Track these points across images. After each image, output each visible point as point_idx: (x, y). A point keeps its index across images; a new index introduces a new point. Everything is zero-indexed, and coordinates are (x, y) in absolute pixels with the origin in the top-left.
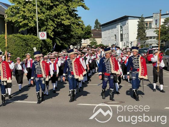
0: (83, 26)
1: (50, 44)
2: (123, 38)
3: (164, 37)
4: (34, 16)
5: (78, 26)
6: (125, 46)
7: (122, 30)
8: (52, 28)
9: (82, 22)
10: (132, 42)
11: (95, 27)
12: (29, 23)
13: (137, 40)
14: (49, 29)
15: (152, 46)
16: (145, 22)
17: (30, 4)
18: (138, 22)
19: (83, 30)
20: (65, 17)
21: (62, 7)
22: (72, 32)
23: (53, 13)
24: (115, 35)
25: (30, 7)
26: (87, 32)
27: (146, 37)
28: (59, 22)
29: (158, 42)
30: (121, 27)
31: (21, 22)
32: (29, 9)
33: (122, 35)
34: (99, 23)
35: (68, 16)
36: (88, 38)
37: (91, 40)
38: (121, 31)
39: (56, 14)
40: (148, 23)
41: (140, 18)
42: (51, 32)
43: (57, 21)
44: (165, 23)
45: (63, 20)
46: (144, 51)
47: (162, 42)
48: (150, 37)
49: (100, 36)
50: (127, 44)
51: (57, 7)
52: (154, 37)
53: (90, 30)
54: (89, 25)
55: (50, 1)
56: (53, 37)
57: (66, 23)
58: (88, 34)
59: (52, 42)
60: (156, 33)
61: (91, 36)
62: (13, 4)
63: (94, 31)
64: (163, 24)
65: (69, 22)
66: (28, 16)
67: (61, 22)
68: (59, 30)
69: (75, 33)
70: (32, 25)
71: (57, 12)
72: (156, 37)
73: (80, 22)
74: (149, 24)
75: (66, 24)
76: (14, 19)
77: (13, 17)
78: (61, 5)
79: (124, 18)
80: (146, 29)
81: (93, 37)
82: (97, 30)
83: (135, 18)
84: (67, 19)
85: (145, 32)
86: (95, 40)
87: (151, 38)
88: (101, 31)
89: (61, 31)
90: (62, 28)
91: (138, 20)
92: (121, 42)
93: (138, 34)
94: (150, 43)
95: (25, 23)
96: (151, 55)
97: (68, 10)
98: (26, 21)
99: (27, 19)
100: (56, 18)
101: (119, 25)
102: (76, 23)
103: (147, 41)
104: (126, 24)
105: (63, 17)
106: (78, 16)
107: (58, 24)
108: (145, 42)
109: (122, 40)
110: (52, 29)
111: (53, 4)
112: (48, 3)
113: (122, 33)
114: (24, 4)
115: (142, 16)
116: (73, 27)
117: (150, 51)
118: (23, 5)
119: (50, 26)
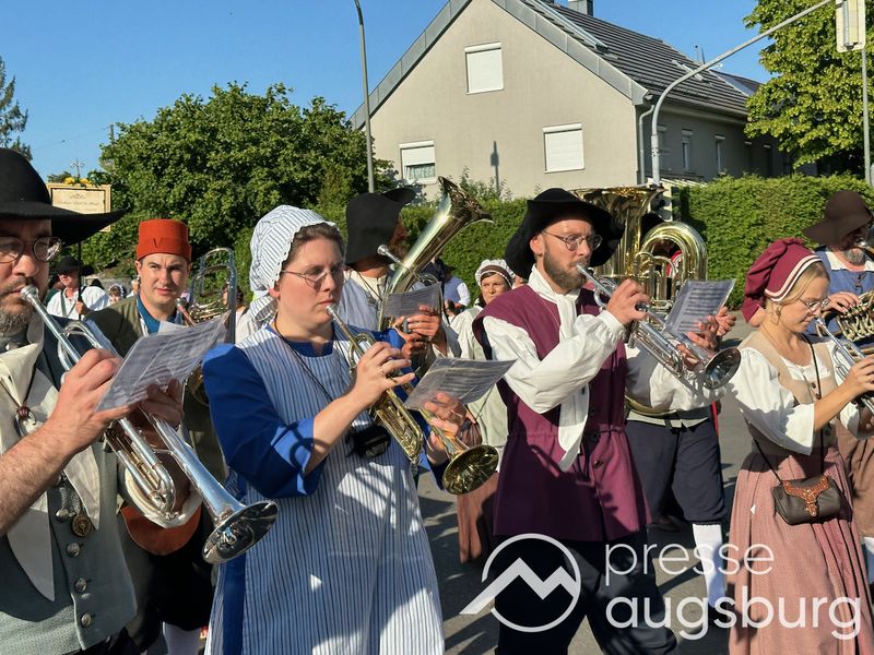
4: (851, 108)
12: (833, 134)
17: (838, 69)
25: (838, 80)
31: (802, 135)
32: (832, 87)
62: (776, 75)
66: (831, 113)
70: (843, 141)
76: (777, 127)
77: (776, 121)
95: (818, 139)
98: (820, 132)
99: (823, 122)
114: (817, 71)
118: (813, 75)
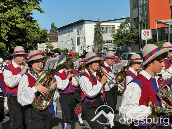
0: (38, 30)
1: (4, 48)
2: (79, 42)
3: (119, 41)
5: (34, 29)
6: (82, 50)
7: (79, 34)
8: (6, 31)
9: (37, 26)
10: (88, 46)
11: (51, 31)
13: (94, 44)
14: (3, 32)
15: (108, 50)
16: (101, 26)
18: (95, 26)
19: (38, 34)
20: (20, 20)
21: (16, 10)
22: (28, 35)
23: (7, 15)
24: (72, 39)
26: (43, 36)
27: (103, 41)
28: (13, 25)
29: (114, 46)
30: (78, 31)
33: (78, 39)
34: (55, 27)
35: (23, 19)
36: (44, 42)
37: (47, 44)
38: (77, 35)
39: (10, 17)
40: (105, 27)
42: (5, 36)
43: (11, 25)
44: (121, 27)
45: (18, 23)
46: (101, 55)
47: (118, 46)
48: (106, 41)
49: (56, 40)
50: (84, 48)
51: (11, 9)
52: (111, 42)
53: (46, 34)
54: (45, 29)
55: (4, 4)
56: (7, 41)
57: (21, 26)
58: (44, 38)
59: (6, 46)
60: (113, 38)
61: (47, 40)
63: (50, 35)
64: (119, 28)
65: (24, 26)
67: (15, 25)
68: (13, 33)
69: (31, 37)
71: (11, 15)
73: (36, 26)
75: (21, 28)
78: (15, 8)
79: (81, 22)
80: (103, 33)
81: (49, 42)
82: (53, 33)
83: (92, 22)
84: (22, 22)
85: (101, 37)
86: (51, 44)
88: (57, 35)
89: (16, 34)
90: (17, 31)
91: (95, 24)
92: (78, 46)
93: (95, 38)
94: (107, 47)
97: (23, 13)
100: (10, 21)
101: (76, 29)
102: (32, 27)
103: (103, 45)
104: (83, 27)
105: (18, 20)
106: (33, 20)
107: (12, 27)
109: (78, 44)
110: (6, 33)
111: (6, 7)
112: (1, 5)
113: (78, 37)
115: (98, 20)
116: (28, 30)
119: (4, 29)
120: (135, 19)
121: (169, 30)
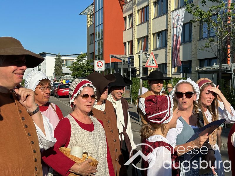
13: (54, 75)
16: (61, 59)
18: (56, 59)
27: (62, 73)
40: (65, 60)
41: (57, 55)
72: (71, 74)
74: (65, 62)
79: (43, 54)
80: (63, 66)
83: (52, 55)
85: (61, 69)
87: (67, 74)
91: (56, 57)
93: (55, 70)
96: (61, 89)
103: (62, 77)
108: (60, 77)
113: (40, 68)
115: (59, 54)
117: (60, 85)
120: (91, 53)
121: (122, 64)
